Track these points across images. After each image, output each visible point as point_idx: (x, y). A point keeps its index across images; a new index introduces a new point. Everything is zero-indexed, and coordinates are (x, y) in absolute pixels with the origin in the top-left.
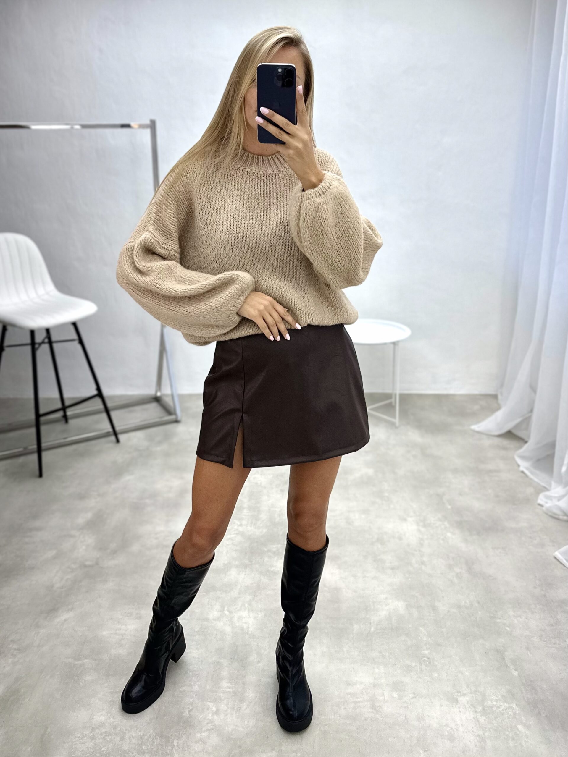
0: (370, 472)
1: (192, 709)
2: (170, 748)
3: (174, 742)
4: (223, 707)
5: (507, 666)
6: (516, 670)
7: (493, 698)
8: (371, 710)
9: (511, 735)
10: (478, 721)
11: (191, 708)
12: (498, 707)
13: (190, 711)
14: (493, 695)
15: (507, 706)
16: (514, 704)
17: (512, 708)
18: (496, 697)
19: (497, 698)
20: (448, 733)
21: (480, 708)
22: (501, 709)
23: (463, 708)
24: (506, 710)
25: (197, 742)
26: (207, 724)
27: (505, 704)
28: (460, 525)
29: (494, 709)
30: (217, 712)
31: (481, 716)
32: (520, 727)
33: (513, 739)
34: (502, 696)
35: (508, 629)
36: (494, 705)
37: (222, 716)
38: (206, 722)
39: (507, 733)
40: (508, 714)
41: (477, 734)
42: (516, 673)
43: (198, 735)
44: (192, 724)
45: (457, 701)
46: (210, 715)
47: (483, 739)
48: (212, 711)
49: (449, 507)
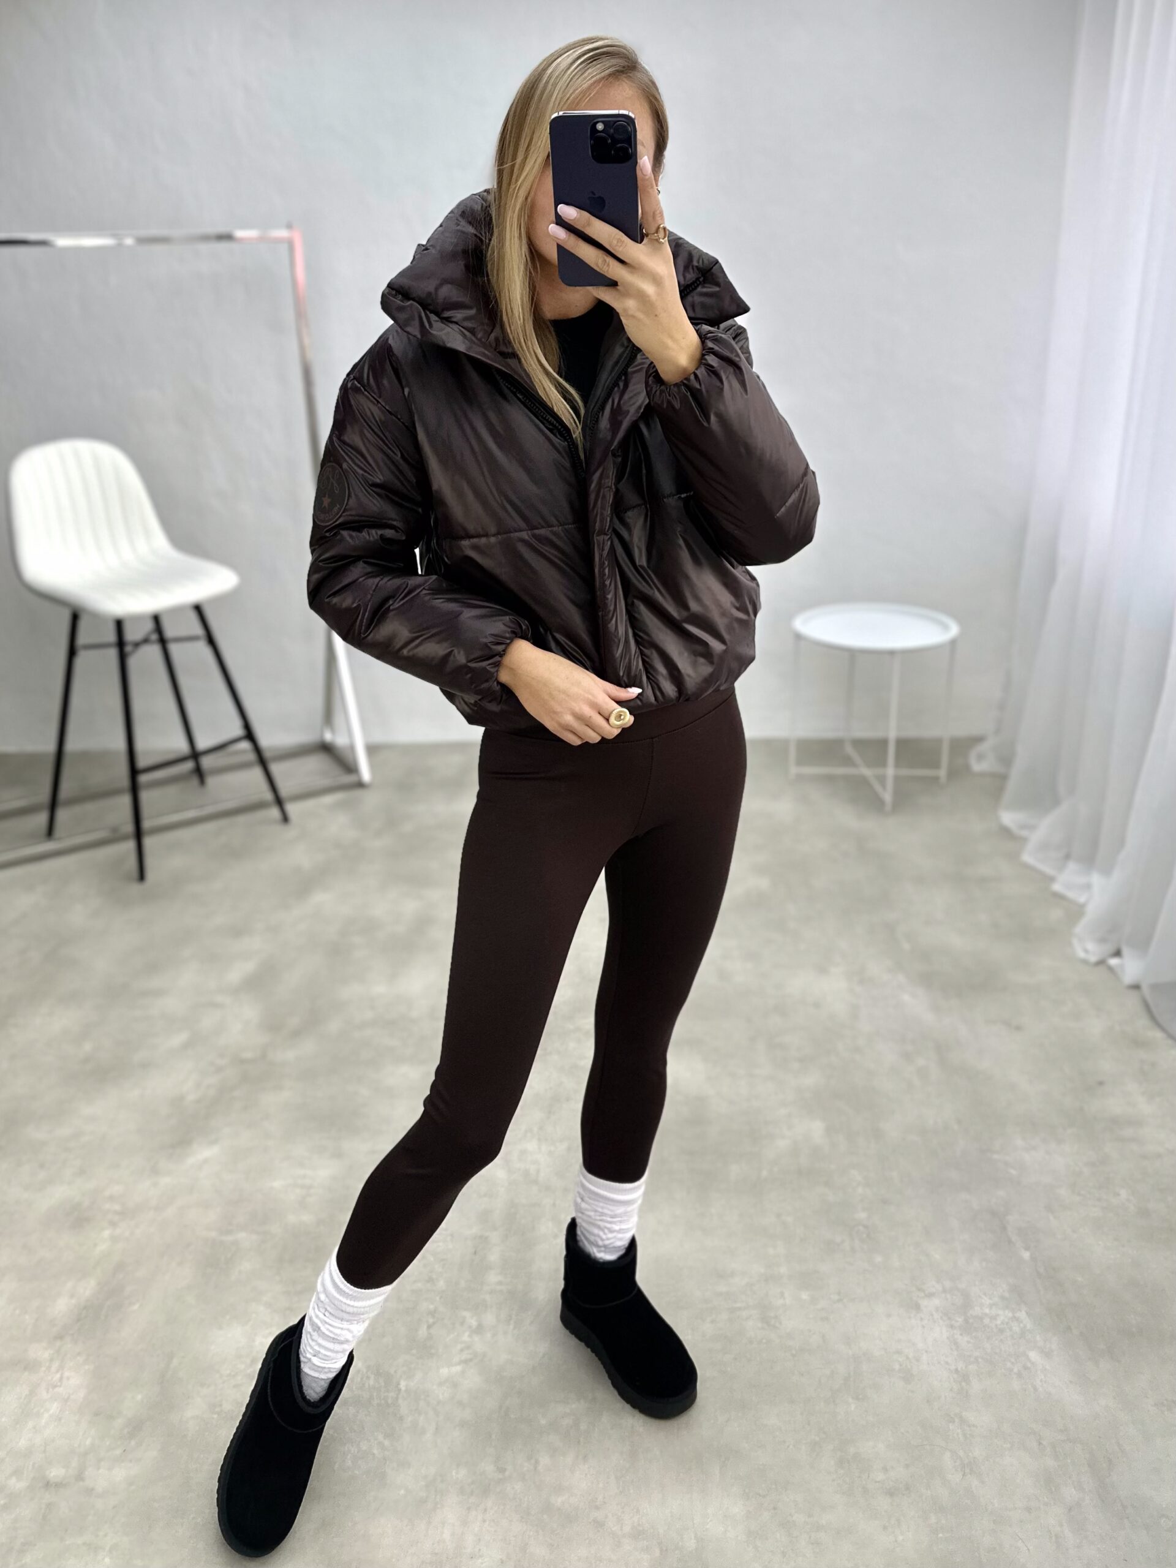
0: (764, 883)
1: (434, 1323)
2: (392, 1394)
3: (399, 1384)
4: (489, 1318)
5: (1010, 1242)
6: (1027, 1249)
7: (983, 1301)
8: (760, 1325)
9: (1015, 1370)
10: (956, 1343)
11: (431, 1321)
12: (994, 1318)
13: (429, 1327)
14: (983, 1296)
15: (1010, 1315)
16: (1024, 1313)
17: (1017, 1319)
18: (990, 1299)
19: (991, 1302)
20: (901, 1365)
21: (960, 1320)
22: (999, 1322)
23: (929, 1320)
24: (1007, 1323)
25: (441, 1384)
26: (462, 1350)
27: (1007, 1312)
28: (927, 980)
29: (987, 1321)
30: (479, 1329)
31: (961, 1335)
32: (1033, 1355)
33: (1019, 1375)
34: (1002, 1298)
35: (1013, 1172)
36: (986, 1315)
37: (489, 1335)
38: (459, 1347)
39: (1009, 1365)
40: (1011, 1329)
41: (953, 1367)
42: (1026, 1255)
43: (444, 1371)
44: (433, 1351)
45: (917, 1307)
46: (467, 1334)
47: (965, 1378)
48: (470, 1327)
49: (906, 946)
